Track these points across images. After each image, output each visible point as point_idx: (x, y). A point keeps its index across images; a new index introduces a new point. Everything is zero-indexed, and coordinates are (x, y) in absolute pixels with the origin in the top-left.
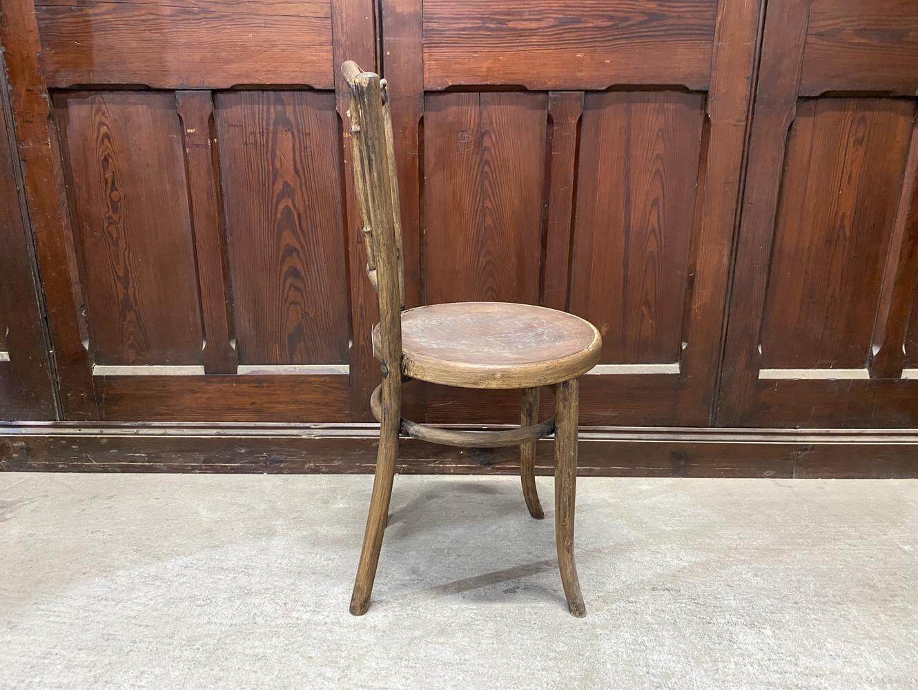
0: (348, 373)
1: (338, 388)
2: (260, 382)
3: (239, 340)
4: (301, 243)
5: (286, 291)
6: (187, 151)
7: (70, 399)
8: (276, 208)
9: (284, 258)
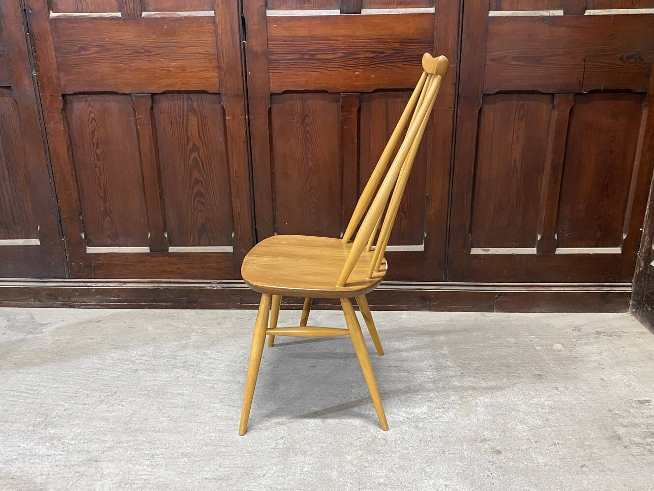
0: (232, 251)
1: (226, 260)
2: (182, 257)
3: (169, 233)
4: (204, 178)
5: (196, 204)
6: (138, 127)
7: (74, 266)
8: (189, 158)
9: (194, 185)
